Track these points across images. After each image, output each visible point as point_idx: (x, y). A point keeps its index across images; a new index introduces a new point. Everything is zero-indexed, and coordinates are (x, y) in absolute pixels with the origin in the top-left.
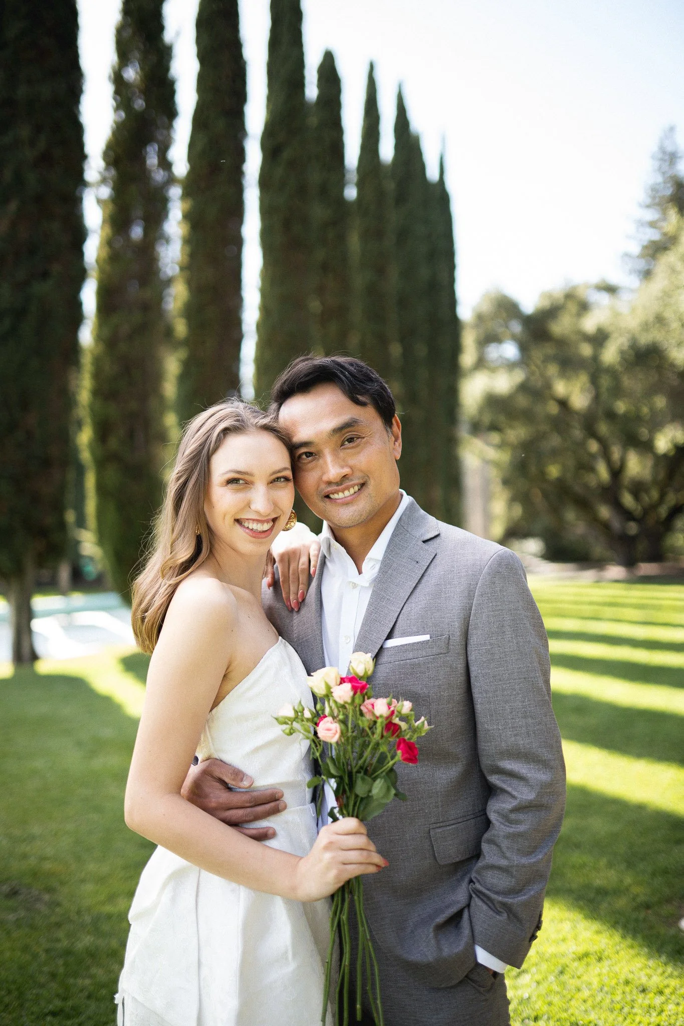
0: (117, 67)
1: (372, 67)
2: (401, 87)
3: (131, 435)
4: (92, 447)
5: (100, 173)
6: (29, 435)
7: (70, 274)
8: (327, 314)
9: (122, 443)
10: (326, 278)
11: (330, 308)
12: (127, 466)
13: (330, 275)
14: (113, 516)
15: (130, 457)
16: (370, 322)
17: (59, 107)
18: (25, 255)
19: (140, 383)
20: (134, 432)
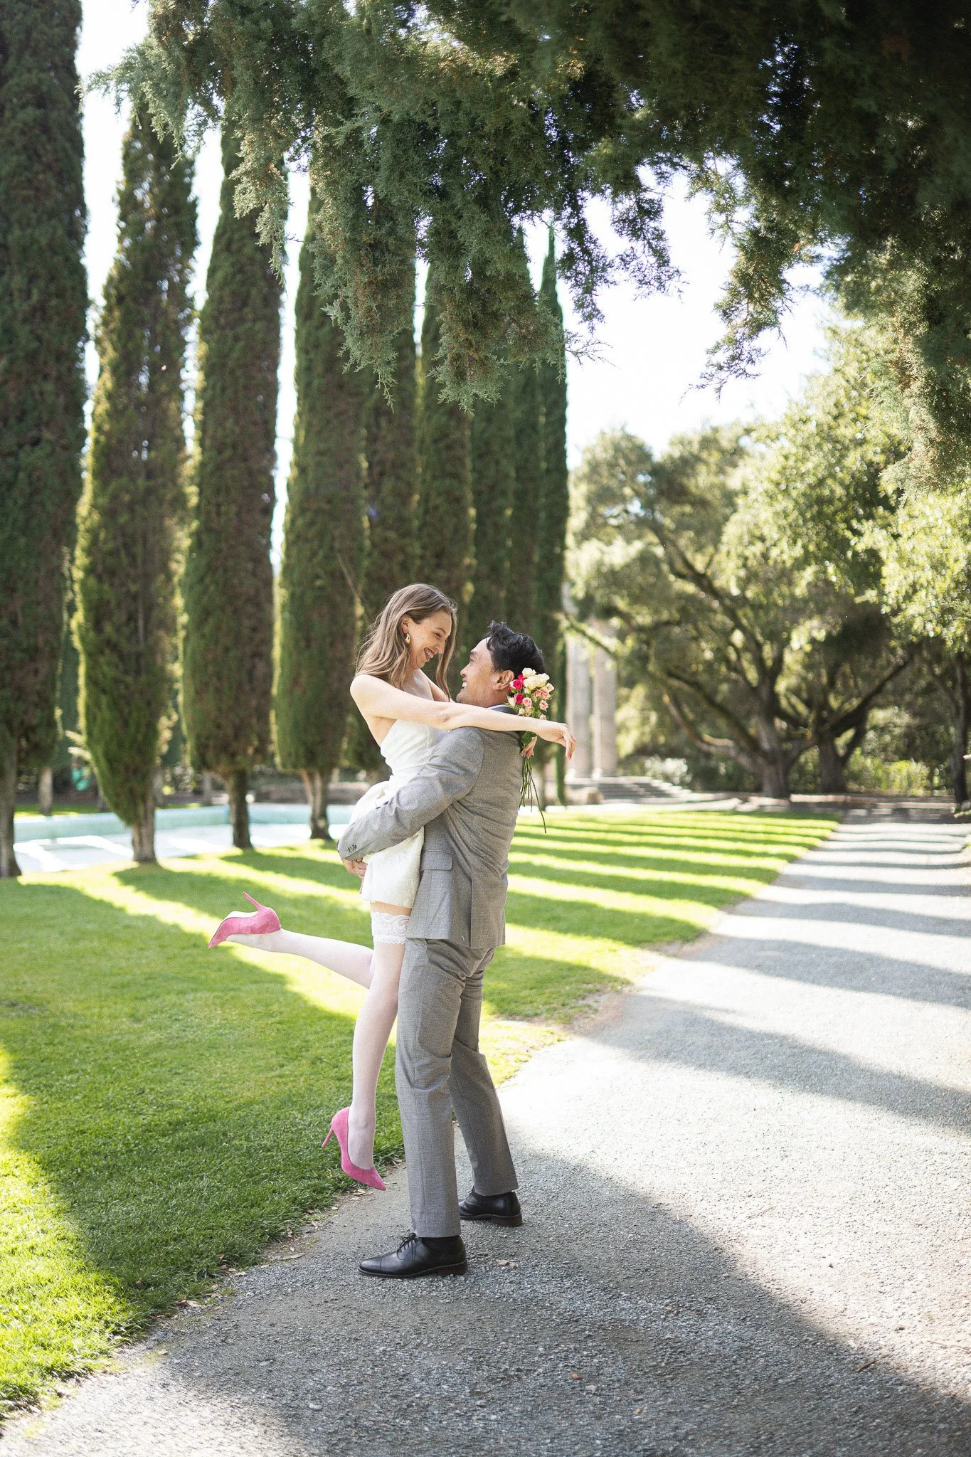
3: (128, 619)
4: (82, 631)
6: (14, 623)
7: (63, 442)
8: (377, 470)
9: (118, 629)
10: (378, 426)
11: (382, 462)
12: (121, 657)
13: (383, 422)
14: (106, 714)
15: (125, 646)
16: (434, 478)
17: (55, 253)
18: (12, 421)
19: (139, 560)
20: (132, 618)
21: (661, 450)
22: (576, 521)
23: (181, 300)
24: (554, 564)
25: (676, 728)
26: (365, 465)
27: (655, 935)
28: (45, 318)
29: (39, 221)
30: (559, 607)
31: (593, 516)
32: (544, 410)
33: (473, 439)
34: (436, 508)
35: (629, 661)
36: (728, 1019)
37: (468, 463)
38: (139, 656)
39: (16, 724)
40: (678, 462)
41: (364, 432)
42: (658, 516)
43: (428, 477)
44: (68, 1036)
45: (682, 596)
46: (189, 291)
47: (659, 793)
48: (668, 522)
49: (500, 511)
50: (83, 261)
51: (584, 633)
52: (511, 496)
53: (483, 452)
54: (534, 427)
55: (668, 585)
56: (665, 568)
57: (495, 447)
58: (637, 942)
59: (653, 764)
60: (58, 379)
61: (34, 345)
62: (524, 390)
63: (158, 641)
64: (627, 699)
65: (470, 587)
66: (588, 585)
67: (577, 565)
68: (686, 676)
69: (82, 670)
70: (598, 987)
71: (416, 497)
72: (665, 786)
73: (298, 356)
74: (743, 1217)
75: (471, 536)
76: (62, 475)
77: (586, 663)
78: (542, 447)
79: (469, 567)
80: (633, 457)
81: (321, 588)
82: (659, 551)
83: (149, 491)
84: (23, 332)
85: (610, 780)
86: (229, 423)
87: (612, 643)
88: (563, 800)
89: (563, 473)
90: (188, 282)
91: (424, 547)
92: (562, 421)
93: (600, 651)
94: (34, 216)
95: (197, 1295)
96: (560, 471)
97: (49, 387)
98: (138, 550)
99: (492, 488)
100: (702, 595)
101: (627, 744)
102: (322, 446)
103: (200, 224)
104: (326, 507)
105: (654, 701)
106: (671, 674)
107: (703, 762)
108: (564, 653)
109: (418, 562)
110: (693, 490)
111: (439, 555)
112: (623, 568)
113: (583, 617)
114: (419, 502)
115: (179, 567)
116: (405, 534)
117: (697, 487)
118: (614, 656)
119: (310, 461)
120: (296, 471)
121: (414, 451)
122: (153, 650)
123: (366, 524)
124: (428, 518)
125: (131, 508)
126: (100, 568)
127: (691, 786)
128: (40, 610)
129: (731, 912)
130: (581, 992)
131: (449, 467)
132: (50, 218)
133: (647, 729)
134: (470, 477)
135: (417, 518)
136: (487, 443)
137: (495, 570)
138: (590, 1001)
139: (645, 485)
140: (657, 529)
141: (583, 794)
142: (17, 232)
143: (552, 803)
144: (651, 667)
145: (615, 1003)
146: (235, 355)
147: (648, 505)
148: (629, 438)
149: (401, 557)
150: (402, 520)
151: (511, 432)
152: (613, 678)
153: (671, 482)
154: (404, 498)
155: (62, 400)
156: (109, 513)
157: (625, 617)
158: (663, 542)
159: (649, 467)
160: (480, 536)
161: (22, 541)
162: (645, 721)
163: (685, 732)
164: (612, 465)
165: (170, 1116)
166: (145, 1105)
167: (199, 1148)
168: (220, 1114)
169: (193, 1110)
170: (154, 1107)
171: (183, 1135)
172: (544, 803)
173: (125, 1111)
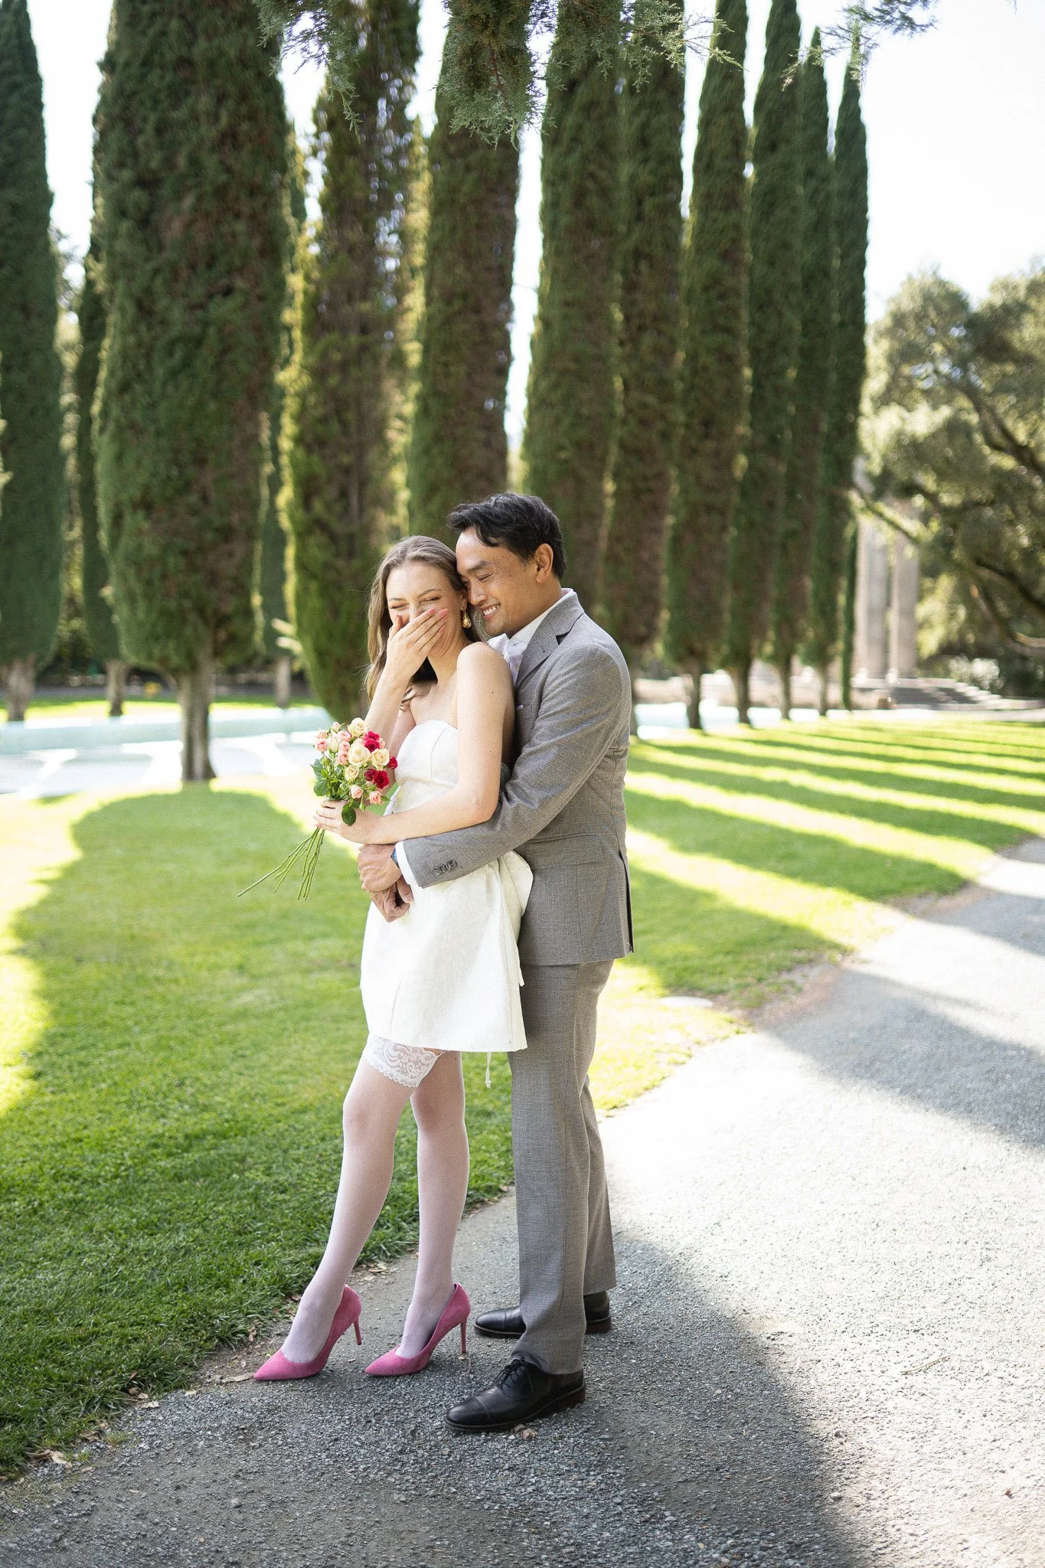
3: (340, 495)
4: (293, 511)
5: (311, 139)
6: (205, 498)
7: (258, 291)
8: (635, 322)
9: (328, 506)
10: (638, 272)
11: (641, 315)
12: (333, 538)
13: (644, 267)
14: (315, 602)
15: (338, 527)
16: (704, 332)
17: (245, 67)
18: (201, 267)
19: (353, 429)
20: (344, 494)
21: (979, 296)
22: (875, 383)
23: (401, 124)
24: (845, 436)
25: (984, 627)
26: (618, 316)
27: (905, 885)
28: (237, 146)
29: (228, 28)
30: (850, 484)
31: (895, 378)
32: (838, 250)
33: (752, 285)
34: (705, 368)
35: (931, 548)
36: (963, 1017)
37: (745, 315)
38: (351, 537)
39: (209, 611)
40: (1000, 312)
41: (618, 278)
42: (973, 378)
43: (697, 333)
44: (147, 992)
45: (997, 471)
46: (411, 112)
47: (962, 699)
48: (983, 384)
49: (781, 373)
50: (281, 77)
51: (880, 515)
52: (795, 353)
53: (763, 302)
54: (826, 273)
55: (983, 458)
56: (978, 438)
57: (777, 296)
58: (877, 894)
59: (958, 665)
60: (253, 217)
61: (223, 177)
62: (816, 228)
63: (373, 519)
64: (932, 591)
65: (742, 461)
66: (884, 457)
67: (873, 435)
68: (1000, 566)
69: (290, 552)
70: (812, 955)
71: (681, 356)
72: (971, 691)
73: (545, 190)
74: (895, 1371)
75: (745, 402)
76: (258, 329)
77: (885, 550)
78: (835, 297)
79: (743, 437)
80: (946, 307)
81: (566, 461)
82: (974, 419)
83: (364, 348)
84: (210, 162)
85: (907, 683)
86: (459, 270)
87: (913, 526)
88: (848, 704)
89: (860, 327)
90: (408, 101)
91: (691, 415)
92: (861, 264)
93: (900, 537)
94: (221, 23)
95: (67, 1444)
96: (857, 324)
97: (240, 227)
98: (351, 416)
99: (773, 344)
100: (1024, 471)
101: (930, 642)
102: (570, 295)
103: (422, 30)
104: (572, 366)
105: (962, 594)
106: (979, 563)
107: (1018, 665)
108: (855, 539)
109: (682, 431)
110: (1017, 345)
111: (707, 424)
112: (926, 439)
113: (878, 495)
114: (685, 362)
115: (400, 438)
116: (667, 398)
117: (1022, 340)
118: (915, 541)
119: (556, 313)
120: (540, 324)
121: (678, 299)
122: (368, 530)
123: (618, 384)
124: (696, 381)
125: (343, 367)
126: (309, 438)
127: (1003, 693)
128: (235, 485)
129: (1010, 856)
130: (788, 963)
131: (721, 321)
132: (240, 25)
133: (955, 626)
134: (746, 332)
135: (682, 379)
136: (768, 292)
137: (773, 443)
138: (796, 976)
139: (959, 340)
140: (971, 392)
141: (873, 699)
142: (202, 43)
143: (835, 707)
144: (957, 554)
145: (828, 979)
146: (465, 188)
147: (962, 363)
148: (942, 284)
149: (660, 425)
150: (663, 382)
151: (797, 278)
152: (915, 566)
153: (990, 337)
154: (665, 355)
155: (256, 243)
156: (318, 373)
157: (931, 497)
158: (978, 408)
159: (963, 317)
160: (757, 401)
161: (212, 406)
162: (952, 616)
163: (996, 631)
164: (920, 317)
165: (196, 1123)
166: (177, 1103)
167: (201, 1180)
168: (256, 1126)
169: (227, 1116)
170: (186, 1107)
171: (192, 1156)
172: (825, 707)
173: (148, 1110)
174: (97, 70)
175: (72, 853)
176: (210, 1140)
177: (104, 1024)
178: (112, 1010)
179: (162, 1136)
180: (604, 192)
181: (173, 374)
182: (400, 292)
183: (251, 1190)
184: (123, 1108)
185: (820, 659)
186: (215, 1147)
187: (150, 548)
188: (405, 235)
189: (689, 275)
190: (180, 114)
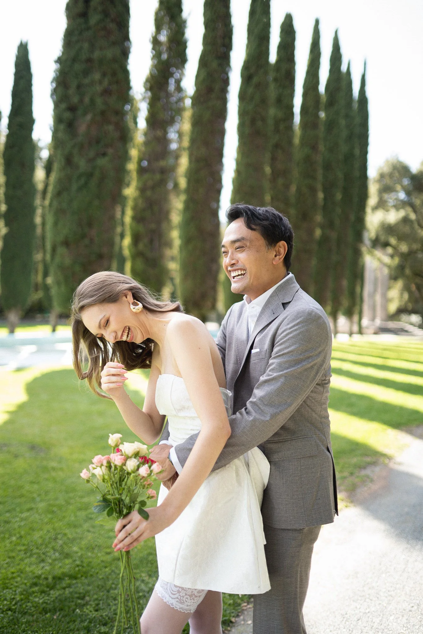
0: (154, 34)
1: (317, 22)
2: (338, 31)
3: (151, 241)
4: (129, 247)
5: (141, 94)
6: (92, 241)
7: (118, 154)
8: (276, 173)
9: (145, 246)
10: (277, 153)
11: (278, 170)
12: (147, 260)
13: (279, 151)
15: (149, 255)
16: (304, 178)
17: (116, 62)
18: (94, 143)
19: (156, 213)
20: (153, 241)
22: (372, 201)
23: (179, 89)
24: (360, 223)
25: (417, 301)
26: (269, 170)
27: (408, 419)
28: (111, 94)
30: (362, 242)
31: (380, 199)
32: (359, 148)
33: (323, 160)
34: (304, 194)
35: (396, 269)
37: (320, 171)
38: (154, 259)
41: (269, 155)
42: (413, 200)
43: (301, 178)
44: (47, 476)
46: (183, 84)
47: (408, 333)
48: (418, 202)
49: (335, 195)
50: (129, 67)
51: (374, 256)
52: (340, 187)
53: (327, 167)
54: (353, 156)
55: (417, 233)
56: (416, 225)
57: (334, 165)
59: (404, 317)
60: (116, 123)
61: (104, 107)
62: (349, 138)
64: (394, 286)
65: (319, 231)
66: (376, 232)
67: (371, 222)
69: (128, 265)
70: (374, 459)
71: (294, 188)
72: (410, 328)
73: (238, 118)
75: (320, 208)
76: (117, 170)
77: (375, 270)
78: (357, 165)
79: (319, 221)
80: (402, 171)
82: (413, 216)
83: (161, 180)
84: (99, 101)
85: (384, 325)
86: (203, 150)
87: (387, 260)
88: (360, 332)
89: (366, 178)
91: (298, 212)
92: (366, 153)
93: (382, 264)
94: (107, 44)
96: (364, 177)
97: (111, 128)
98: (156, 208)
99: (331, 185)
101: (393, 307)
102: (250, 161)
104: (249, 190)
105: (406, 288)
106: (416, 275)
111: (304, 215)
112: (394, 224)
113: (374, 247)
114: (296, 191)
115: (176, 218)
116: (288, 205)
118: (387, 266)
119: (243, 169)
120: (236, 173)
121: (293, 165)
122: (161, 256)
123: (269, 198)
124: (301, 198)
125: (153, 188)
126: (138, 217)
128: (106, 236)
130: (363, 464)
131: (311, 174)
132: (114, 46)
133: (403, 301)
134: (320, 178)
135: (295, 197)
136: (330, 163)
137: (331, 224)
138: (369, 472)
139: (407, 184)
140: (412, 206)
141: (371, 330)
142: (98, 52)
143: (356, 333)
144: (407, 272)
145: (384, 474)
146: (206, 116)
147: (408, 193)
148: (400, 163)
150: (286, 198)
151: (342, 157)
152: (387, 277)
153: (420, 182)
154: (287, 187)
155: (117, 134)
156: (142, 190)
157: (394, 248)
158: (415, 212)
159: (408, 175)
160: (325, 208)
161: (96, 203)
162: (402, 297)
163: (421, 302)
164: (391, 175)
165: (60, 567)
166: (52, 552)
167: (58, 614)
168: (93, 570)
169: (78, 562)
170: (57, 554)
171: (54, 594)
172: (351, 334)
173: (35, 556)
174: (54, 63)
175: (23, 397)
176: (67, 581)
177: (22, 496)
178: (27, 487)
179: (39, 577)
180: (263, 120)
181: (80, 189)
182: (177, 157)
183: (86, 624)
184: (22, 555)
185: (349, 314)
186: (69, 586)
187: (68, 261)
188: (180, 134)
189: (298, 154)
190: (86, 81)
